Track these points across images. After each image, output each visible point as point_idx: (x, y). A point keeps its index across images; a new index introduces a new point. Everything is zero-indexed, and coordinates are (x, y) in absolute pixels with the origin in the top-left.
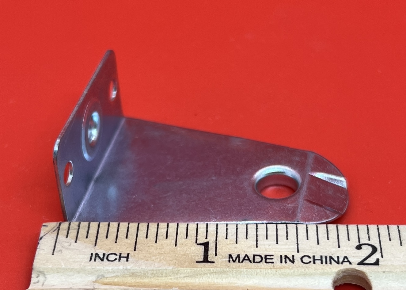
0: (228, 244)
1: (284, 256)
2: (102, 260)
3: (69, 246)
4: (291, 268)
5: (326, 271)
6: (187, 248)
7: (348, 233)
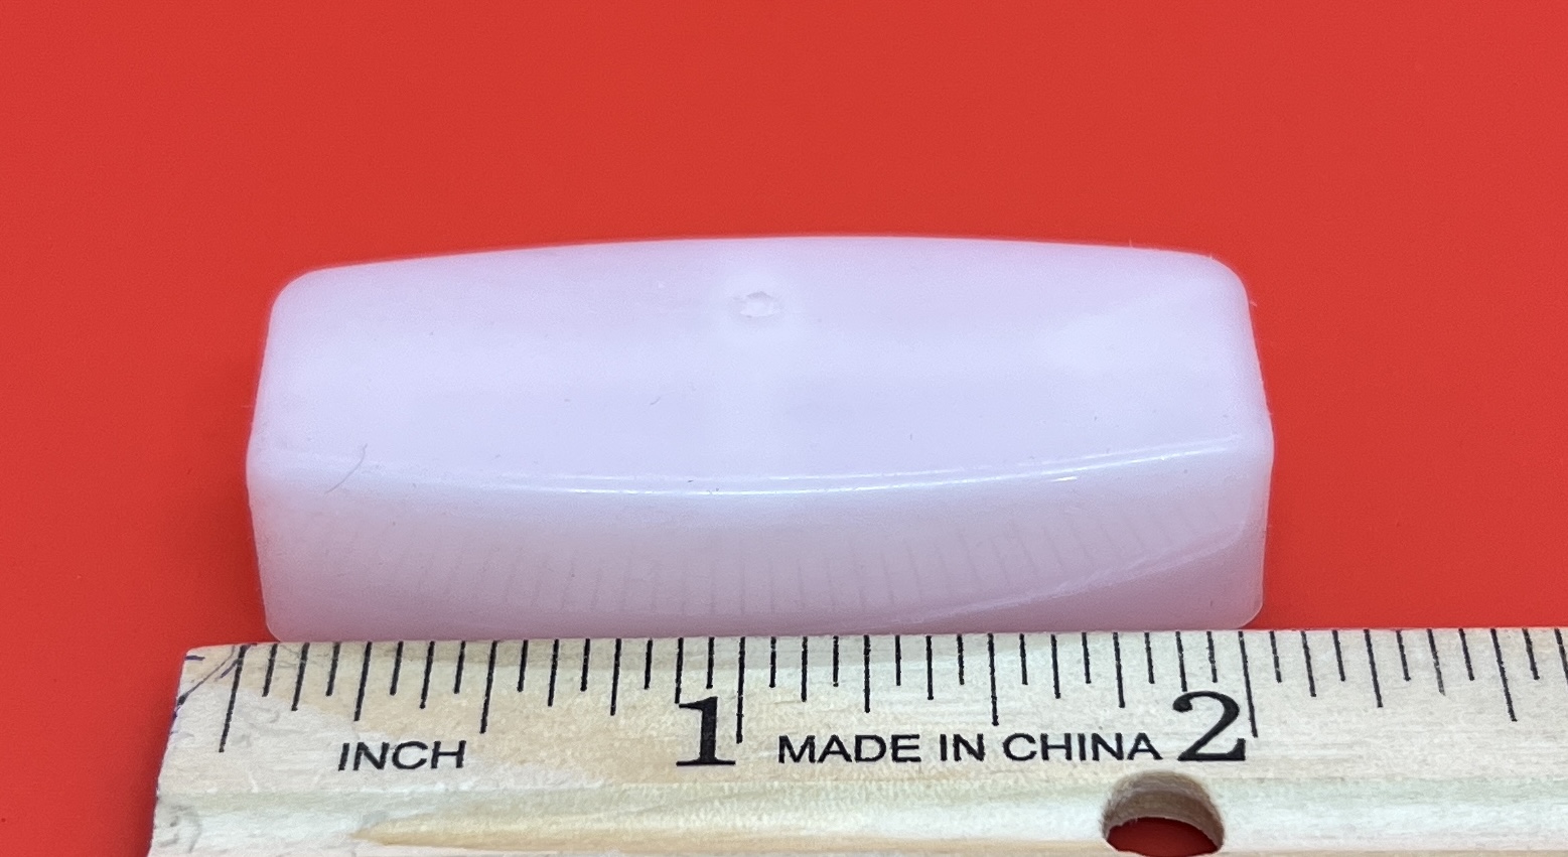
0: (777, 704)
1: (952, 737)
2: (380, 765)
3: (273, 721)
4: (973, 774)
5: (1081, 782)
6: (647, 720)
7: (1150, 661)
